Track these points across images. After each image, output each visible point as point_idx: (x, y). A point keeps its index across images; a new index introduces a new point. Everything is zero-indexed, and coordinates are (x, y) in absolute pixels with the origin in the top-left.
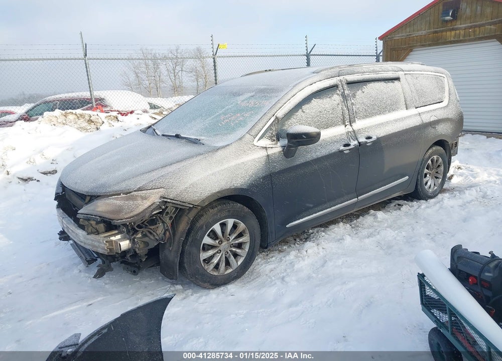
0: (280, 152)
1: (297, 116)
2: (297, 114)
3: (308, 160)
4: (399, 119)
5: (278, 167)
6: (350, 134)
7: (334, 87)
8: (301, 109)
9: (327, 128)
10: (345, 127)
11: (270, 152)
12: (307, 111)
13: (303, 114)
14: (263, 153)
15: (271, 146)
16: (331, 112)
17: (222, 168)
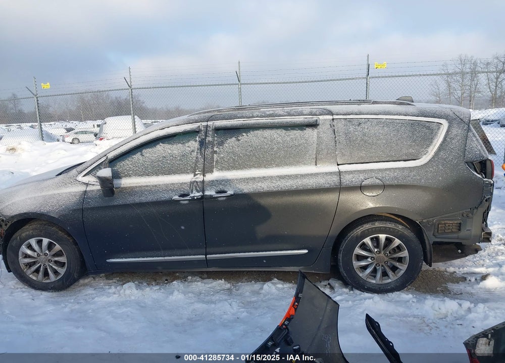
0: (100, 190)
1: (133, 158)
2: (133, 157)
3: (128, 203)
4: (289, 176)
5: (93, 204)
6: (195, 184)
7: (194, 133)
8: (141, 151)
9: (167, 174)
10: (194, 176)
11: (90, 188)
12: (148, 155)
13: (141, 157)
14: (83, 188)
15: (93, 183)
16: (179, 159)
17: (40, 195)
